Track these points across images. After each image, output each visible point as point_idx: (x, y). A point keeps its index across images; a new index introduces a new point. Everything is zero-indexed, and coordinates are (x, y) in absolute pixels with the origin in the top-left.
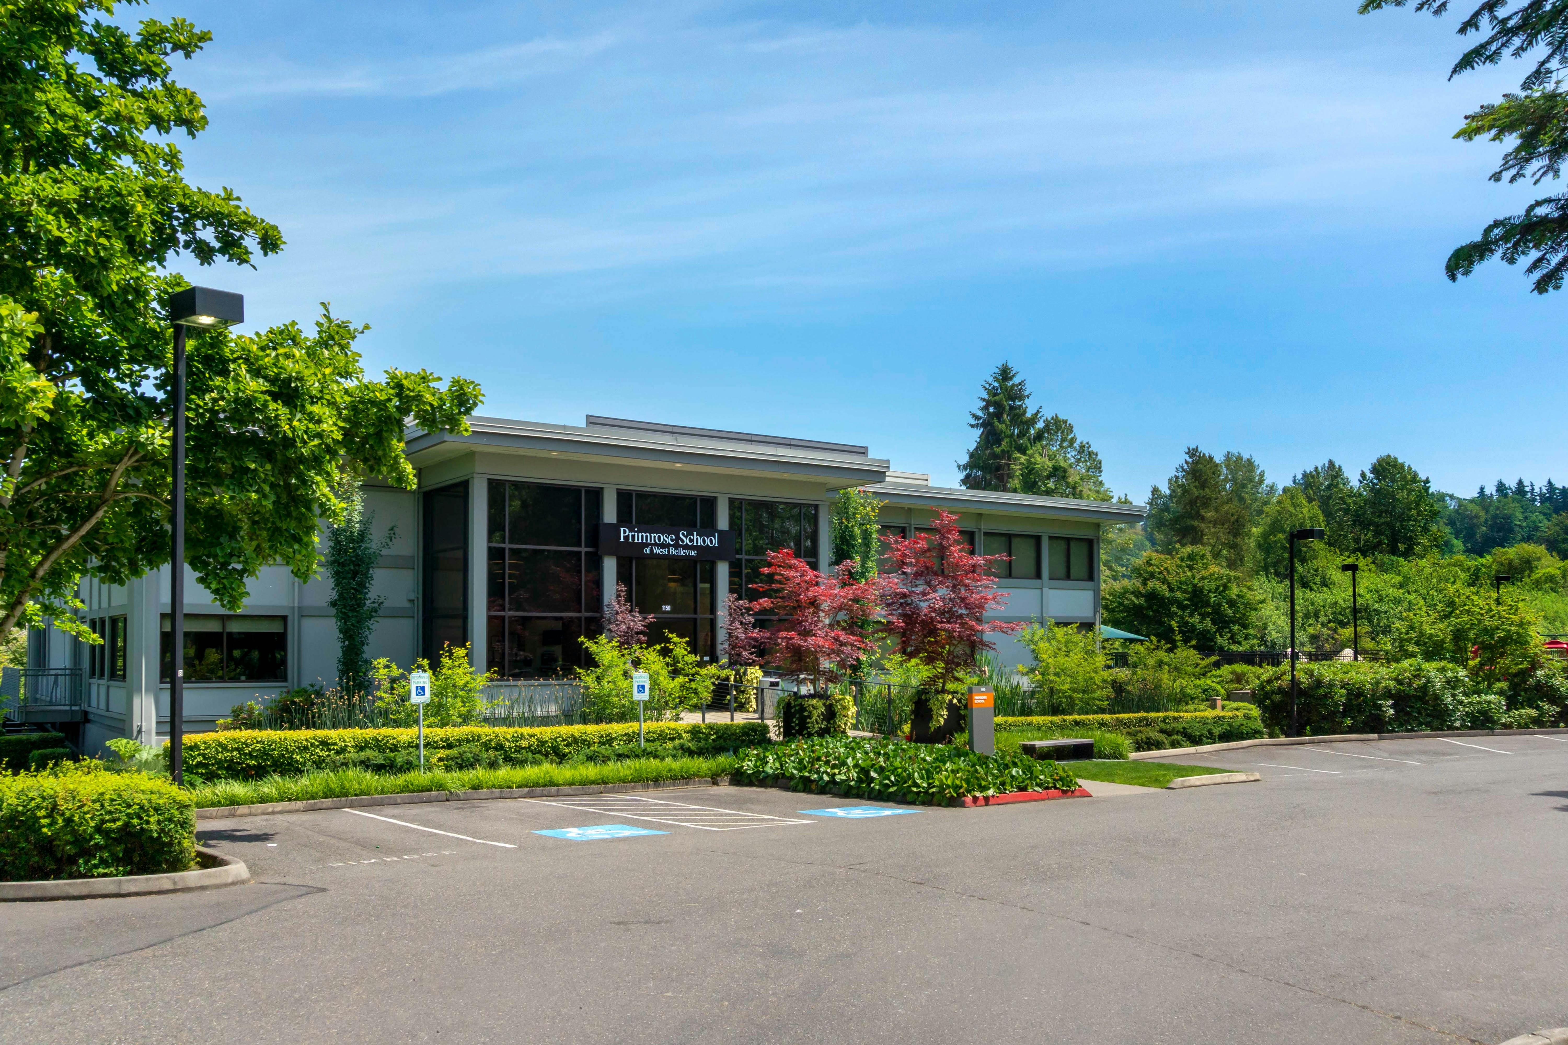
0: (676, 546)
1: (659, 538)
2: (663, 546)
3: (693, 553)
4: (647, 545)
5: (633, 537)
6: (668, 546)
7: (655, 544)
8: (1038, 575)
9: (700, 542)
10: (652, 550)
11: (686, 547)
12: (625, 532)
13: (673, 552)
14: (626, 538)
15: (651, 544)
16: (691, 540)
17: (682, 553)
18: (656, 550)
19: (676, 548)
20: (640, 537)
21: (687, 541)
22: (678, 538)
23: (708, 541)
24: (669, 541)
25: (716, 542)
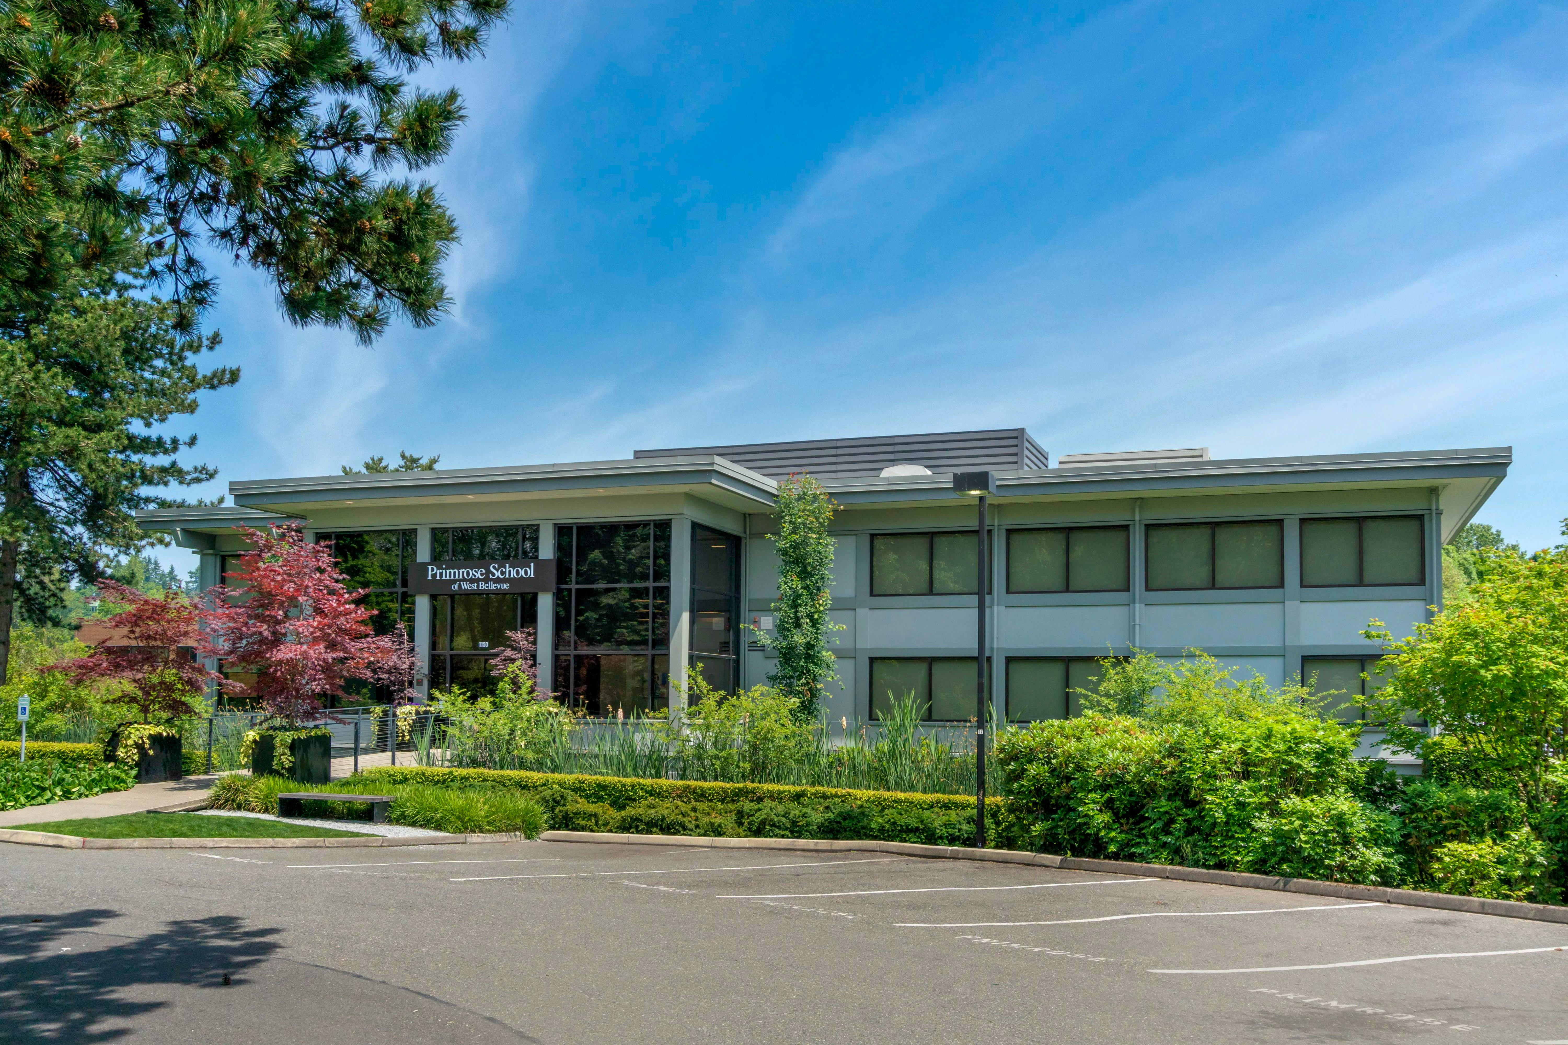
0: (486, 580)
1: (468, 574)
2: (472, 581)
3: (505, 586)
4: (454, 581)
5: (441, 574)
6: (478, 580)
7: (464, 580)
8: (1281, 584)
9: (514, 573)
10: (460, 586)
11: (498, 580)
12: (433, 570)
13: (483, 586)
14: (434, 576)
15: (460, 580)
16: (503, 573)
17: (493, 587)
18: (465, 586)
19: (486, 583)
20: (448, 574)
21: (498, 574)
22: (488, 571)
23: (522, 572)
24: (478, 575)
25: (531, 573)
